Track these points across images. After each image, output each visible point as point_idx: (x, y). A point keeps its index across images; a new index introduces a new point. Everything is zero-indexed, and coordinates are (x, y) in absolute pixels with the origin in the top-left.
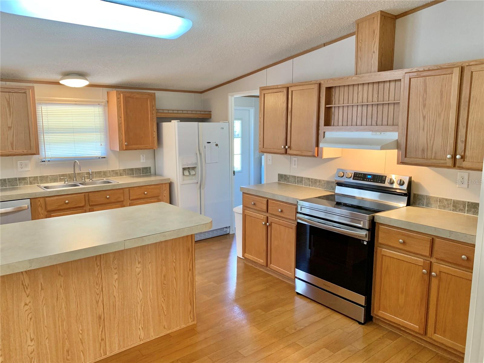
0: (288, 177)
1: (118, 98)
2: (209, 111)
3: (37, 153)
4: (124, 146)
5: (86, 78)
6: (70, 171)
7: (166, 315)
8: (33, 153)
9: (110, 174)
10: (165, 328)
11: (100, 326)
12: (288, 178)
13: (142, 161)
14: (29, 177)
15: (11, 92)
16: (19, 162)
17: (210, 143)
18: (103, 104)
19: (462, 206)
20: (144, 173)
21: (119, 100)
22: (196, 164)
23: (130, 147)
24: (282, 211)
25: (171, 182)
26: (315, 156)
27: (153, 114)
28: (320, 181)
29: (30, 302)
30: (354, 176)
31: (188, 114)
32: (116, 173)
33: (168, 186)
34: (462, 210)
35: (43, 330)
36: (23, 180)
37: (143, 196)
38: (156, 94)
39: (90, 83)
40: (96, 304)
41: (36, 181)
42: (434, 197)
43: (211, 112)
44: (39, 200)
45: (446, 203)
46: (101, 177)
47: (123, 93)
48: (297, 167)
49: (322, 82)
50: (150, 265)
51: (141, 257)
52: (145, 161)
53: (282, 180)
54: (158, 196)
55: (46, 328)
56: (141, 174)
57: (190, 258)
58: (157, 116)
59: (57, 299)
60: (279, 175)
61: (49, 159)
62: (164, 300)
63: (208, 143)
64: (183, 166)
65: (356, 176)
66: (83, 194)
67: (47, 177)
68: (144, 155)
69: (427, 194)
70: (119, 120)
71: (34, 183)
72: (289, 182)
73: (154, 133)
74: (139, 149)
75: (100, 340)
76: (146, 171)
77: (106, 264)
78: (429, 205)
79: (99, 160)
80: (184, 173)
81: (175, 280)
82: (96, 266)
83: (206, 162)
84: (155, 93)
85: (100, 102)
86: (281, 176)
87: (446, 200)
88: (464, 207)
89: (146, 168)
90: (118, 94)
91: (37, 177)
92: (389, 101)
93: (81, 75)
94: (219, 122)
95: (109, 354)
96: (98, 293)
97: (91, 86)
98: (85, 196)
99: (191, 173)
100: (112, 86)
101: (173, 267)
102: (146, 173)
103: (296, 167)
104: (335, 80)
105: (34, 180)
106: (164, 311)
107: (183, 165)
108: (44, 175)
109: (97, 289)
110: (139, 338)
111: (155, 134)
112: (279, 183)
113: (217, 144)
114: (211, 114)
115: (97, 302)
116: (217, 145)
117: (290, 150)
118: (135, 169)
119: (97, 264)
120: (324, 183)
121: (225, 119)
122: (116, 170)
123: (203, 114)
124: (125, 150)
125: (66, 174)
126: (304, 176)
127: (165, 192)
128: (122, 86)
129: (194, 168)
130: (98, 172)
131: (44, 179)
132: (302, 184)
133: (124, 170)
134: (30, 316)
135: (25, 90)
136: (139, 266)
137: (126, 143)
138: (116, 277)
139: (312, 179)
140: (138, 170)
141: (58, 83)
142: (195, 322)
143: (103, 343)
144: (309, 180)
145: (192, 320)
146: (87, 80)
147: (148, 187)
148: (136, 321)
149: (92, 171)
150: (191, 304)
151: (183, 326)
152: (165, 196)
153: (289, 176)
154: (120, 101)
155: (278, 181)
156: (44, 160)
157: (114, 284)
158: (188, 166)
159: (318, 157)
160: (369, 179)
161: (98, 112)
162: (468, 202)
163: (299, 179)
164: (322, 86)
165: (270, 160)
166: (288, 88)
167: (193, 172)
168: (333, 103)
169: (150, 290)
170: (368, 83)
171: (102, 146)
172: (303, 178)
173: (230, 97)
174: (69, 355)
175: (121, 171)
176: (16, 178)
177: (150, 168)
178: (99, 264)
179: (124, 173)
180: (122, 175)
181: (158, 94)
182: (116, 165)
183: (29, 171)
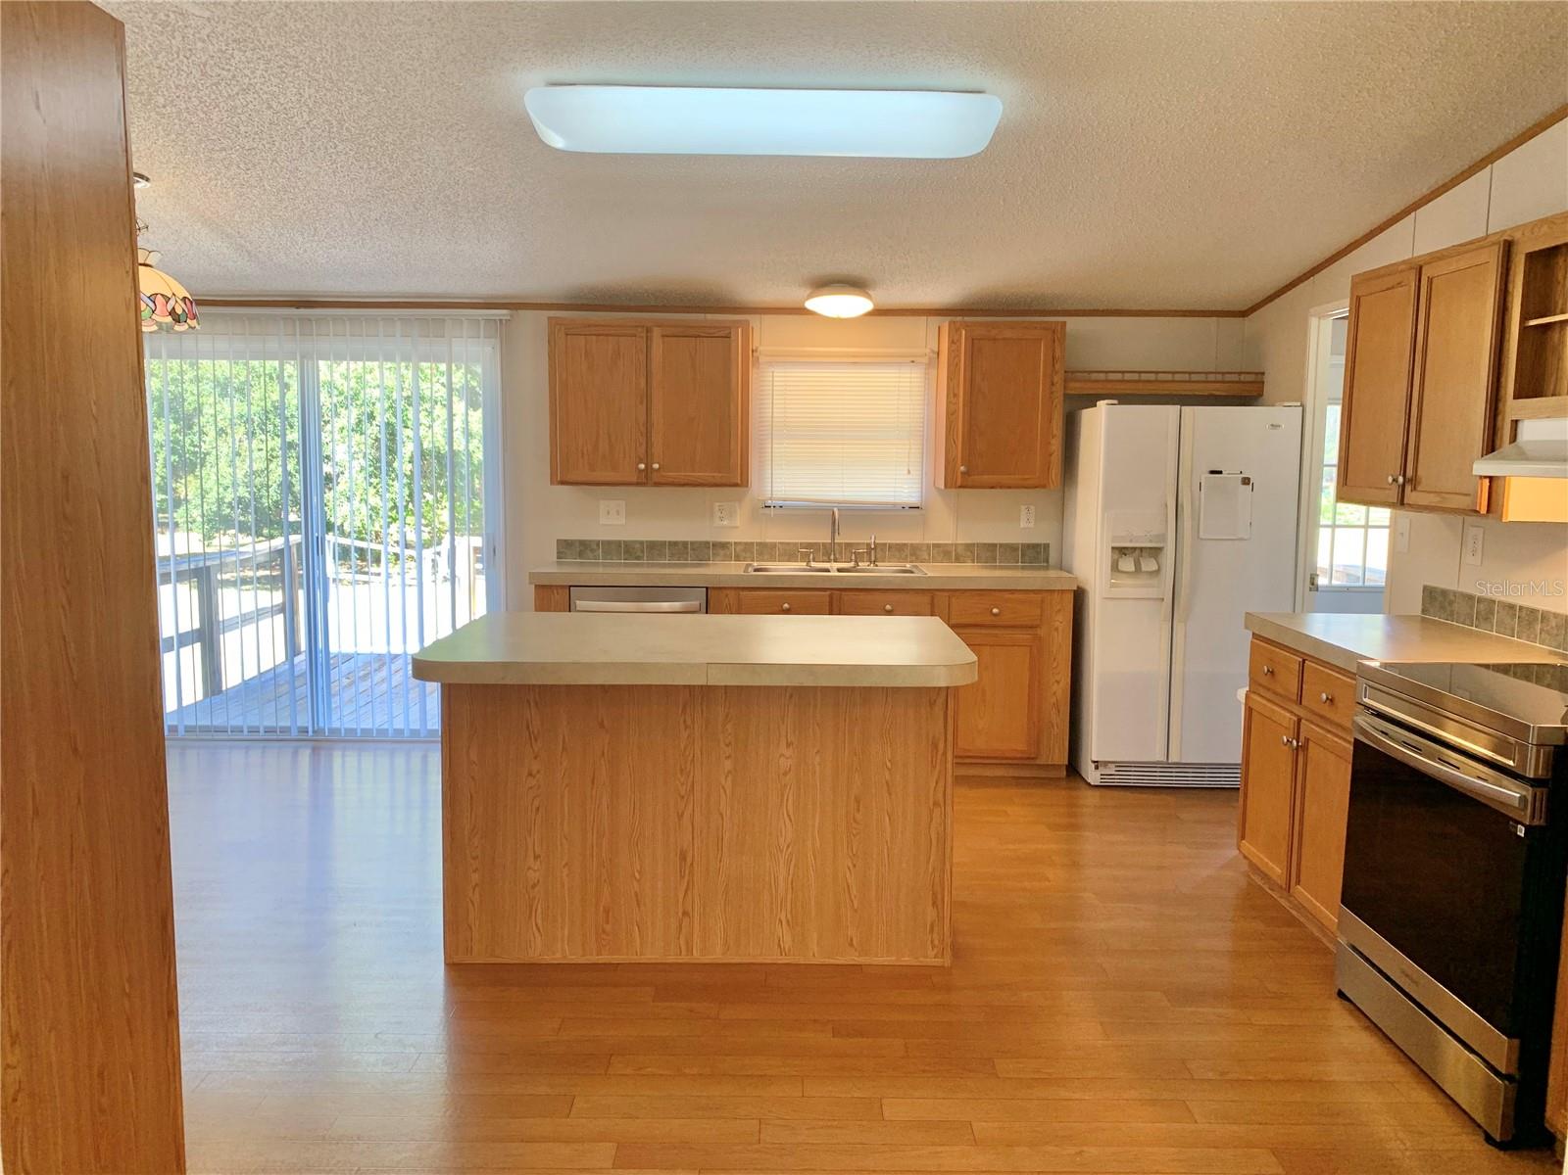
0: (1452, 597)
1: (953, 342)
2: (1257, 374)
3: (743, 482)
4: (959, 474)
5: (867, 293)
6: (823, 537)
7: (856, 911)
8: (734, 481)
9: (929, 555)
10: (851, 945)
11: (682, 877)
12: (1451, 603)
13: (1023, 524)
14: (735, 543)
15: (699, 336)
16: (718, 504)
17: (1220, 472)
18: (925, 360)
20: (1027, 558)
21: (954, 347)
22: (1163, 537)
23: (976, 478)
24: (1331, 701)
25: (1078, 587)
26: (1479, 512)
27: (1053, 384)
28: (1544, 617)
29: (538, 772)
31: (1193, 382)
32: (945, 553)
33: (1069, 599)
35: (559, 843)
36: (721, 546)
37: (987, 619)
38: (1068, 326)
39: (874, 305)
40: (677, 820)
41: (748, 555)
43: (1263, 374)
44: (727, 596)
46: (905, 560)
47: (967, 325)
48: (1479, 564)
49: (1517, 235)
50: (818, 759)
51: (794, 732)
52: (1031, 525)
53: (1432, 610)
54: (1036, 627)
55: (564, 841)
56: (1018, 562)
57: (938, 767)
58: (1069, 392)
59: (593, 783)
60: (1425, 588)
61: (781, 503)
62: (854, 866)
63: (1212, 472)
64: (1113, 541)
66: (828, 593)
67: (774, 545)
68: (1032, 507)
70: (950, 402)
71: (745, 558)
72: (1451, 616)
73: (1053, 441)
74: (1001, 487)
75: (680, 914)
76: (1034, 554)
77: (706, 726)
79: (903, 513)
80: (1120, 563)
81: (890, 819)
82: (682, 726)
83: (1202, 535)
84: (1064, 324)
85: (916, 356)
86: (1431, 593)
89: (1035, 547)
90: (954, 329)
91: (752, 543)
93: (854, 284)
94: (1273, 406)
95: (697, 957)
96: (683, 793)
97: (878, 312)
98: (831, 597)
99: (1143, 566)
100: (942, 310)
101: (884, 782)
102: (1035, 559)
103: (1477, 560)
104: (1553, 223)
105: (744, 550)
106: (853, 897)
107: (1114, 538)
108: (768, 541)
109: (682, 784)
110: (779, 946)
111: (1056, 445)
112: (1423, 620)
113: (1249, 479)
114: (1263, 383)
115: (680, 816)
116: (1246, 481)
117: (1414, 489)
118: (1001, 545)
119: (685, 721)
120: (1558, 627)
121: (1297, 396)
122: (946, 544)
123: (1232, 382)
124: (960, 487)
125: (816, 543)
126: (1498, 597)
127: (1060, 617)
128: (974, 307)
129: (1155, 552)
130: (897, 544)
131: (767, 550)
132: (1488, 626)
133: (969, 547)
134: (536, 803)
135: (727, 332)
136: (788, 752)
137: (962, 468)
138: (728, 765)
139: (1521, 608)
140: (1012, 548)
141: (803, 311)
142: (947, 961)
143: (686, 920)
144: (1511, 612)
145: (935, 951)
146: (869, 297)
147: (1008, 596)
148: (771, 894)
149: (877, 542)
150: (934, 904)
151: (907, 960)
152: (1057, 629)
153: (1455, 593)
154: (959, 350)
155: (1423, 611)
156: (769, 503)
157: (723, 782)
158: (1131, 541)
159: (1490, 515)
161: (908, 384)
163: (1482, 607)
164: (1515, 249)
165: (1402, 534)
166: (1421, 268)
167: (1149, 565)
169: (814, 826)
171: (909, 476)
172: (1494, 602)
173: (1314, 322)
174: (608, 923)
175: (960, 550)
176: (708, 543)
177: (1046, 546)
178: (689, 722)
179: (969, 553)
180: (962, 559)
181: (1073, 324)
182: (945, 529)
183: (737, 527)
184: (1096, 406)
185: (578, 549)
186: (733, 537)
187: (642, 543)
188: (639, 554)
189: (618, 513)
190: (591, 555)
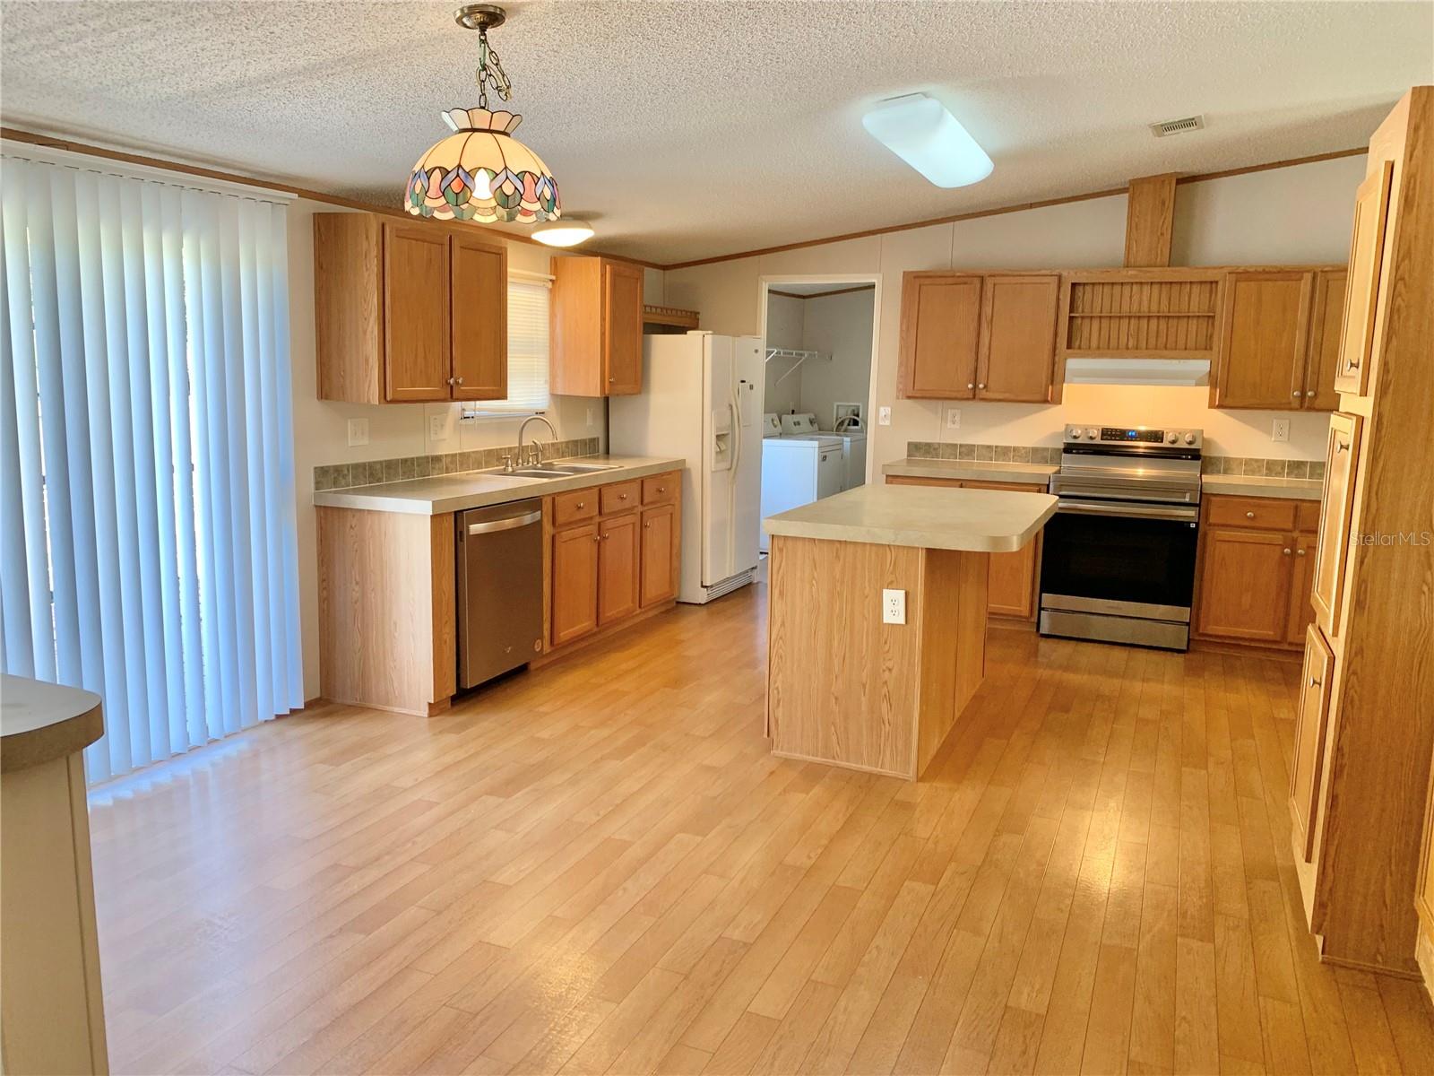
0: (937, 446)
12: (935, 449)
14: (445, 455)
16: (432, 417)
19: (1280, 468)
20: (591, 451)
26: (1047, 400)
28: (1015, 449)
30: (1103, 434)
33: (679, 475)
34: (1280, 473)
36: (436, 460)
42: (1236, 459)
45: (1255, 465)
47: (610, 263)
49: (1065, 274)
52: (592, 423)
53: (918, 454)
60: (910, 444)
63: (742, 381)
65: (1107, 434)
67: (470, 455)
69: (1226, 456)
76: (593, 448)
78: (1229, 472)
86: (915, 445)
87: (1257, 461)
88: (1283, 468)
89: (594, 440)
91: (456, 454)
92: (1189, 312)
102: (594, 451)
103: (957, 426)
104: (1091, 273)
105: (452, 463)
107: (718, 429)
108: (465, 451)
116: (751, 387)
117: (988, 391)
126: (976, 443)
127: (677, 490)
131: (466, 460)
132: (970, 457)
135: (499, 250)
137: (612, 379)
139: (996, 447)
140: (584, 443)
144: (988, 449)
146: (590, 228)
153: (939, 444)
156: (466, 414)
159: (1053, 402)
160: (1132, 437)
162: (1289, 461)
163: (963, 449)
164: (1064, 279)
165: (886, 415)
166: (983, 278)
168: (1080, 309)
170: (1152, 283)
172: (974, 446)
173: (763, 284)
176: (427, 457)
177: (598, 440)
183: (444, 440)
184: (686, 333)
185: (333, 477)
186: (443, 450)
187: (381, 462)
188: (380, 475)
189: (363, 434)
190: (343, 482)
